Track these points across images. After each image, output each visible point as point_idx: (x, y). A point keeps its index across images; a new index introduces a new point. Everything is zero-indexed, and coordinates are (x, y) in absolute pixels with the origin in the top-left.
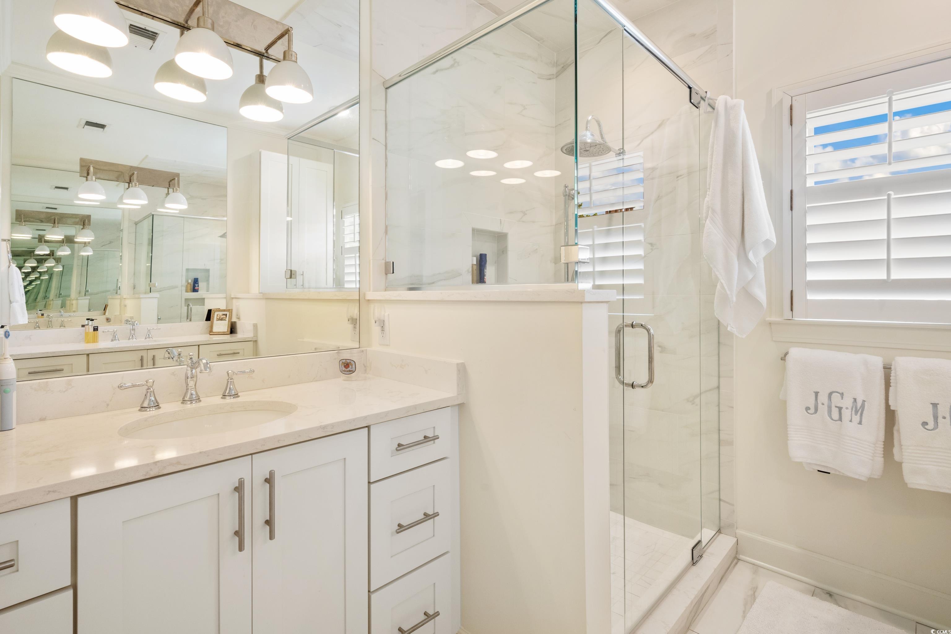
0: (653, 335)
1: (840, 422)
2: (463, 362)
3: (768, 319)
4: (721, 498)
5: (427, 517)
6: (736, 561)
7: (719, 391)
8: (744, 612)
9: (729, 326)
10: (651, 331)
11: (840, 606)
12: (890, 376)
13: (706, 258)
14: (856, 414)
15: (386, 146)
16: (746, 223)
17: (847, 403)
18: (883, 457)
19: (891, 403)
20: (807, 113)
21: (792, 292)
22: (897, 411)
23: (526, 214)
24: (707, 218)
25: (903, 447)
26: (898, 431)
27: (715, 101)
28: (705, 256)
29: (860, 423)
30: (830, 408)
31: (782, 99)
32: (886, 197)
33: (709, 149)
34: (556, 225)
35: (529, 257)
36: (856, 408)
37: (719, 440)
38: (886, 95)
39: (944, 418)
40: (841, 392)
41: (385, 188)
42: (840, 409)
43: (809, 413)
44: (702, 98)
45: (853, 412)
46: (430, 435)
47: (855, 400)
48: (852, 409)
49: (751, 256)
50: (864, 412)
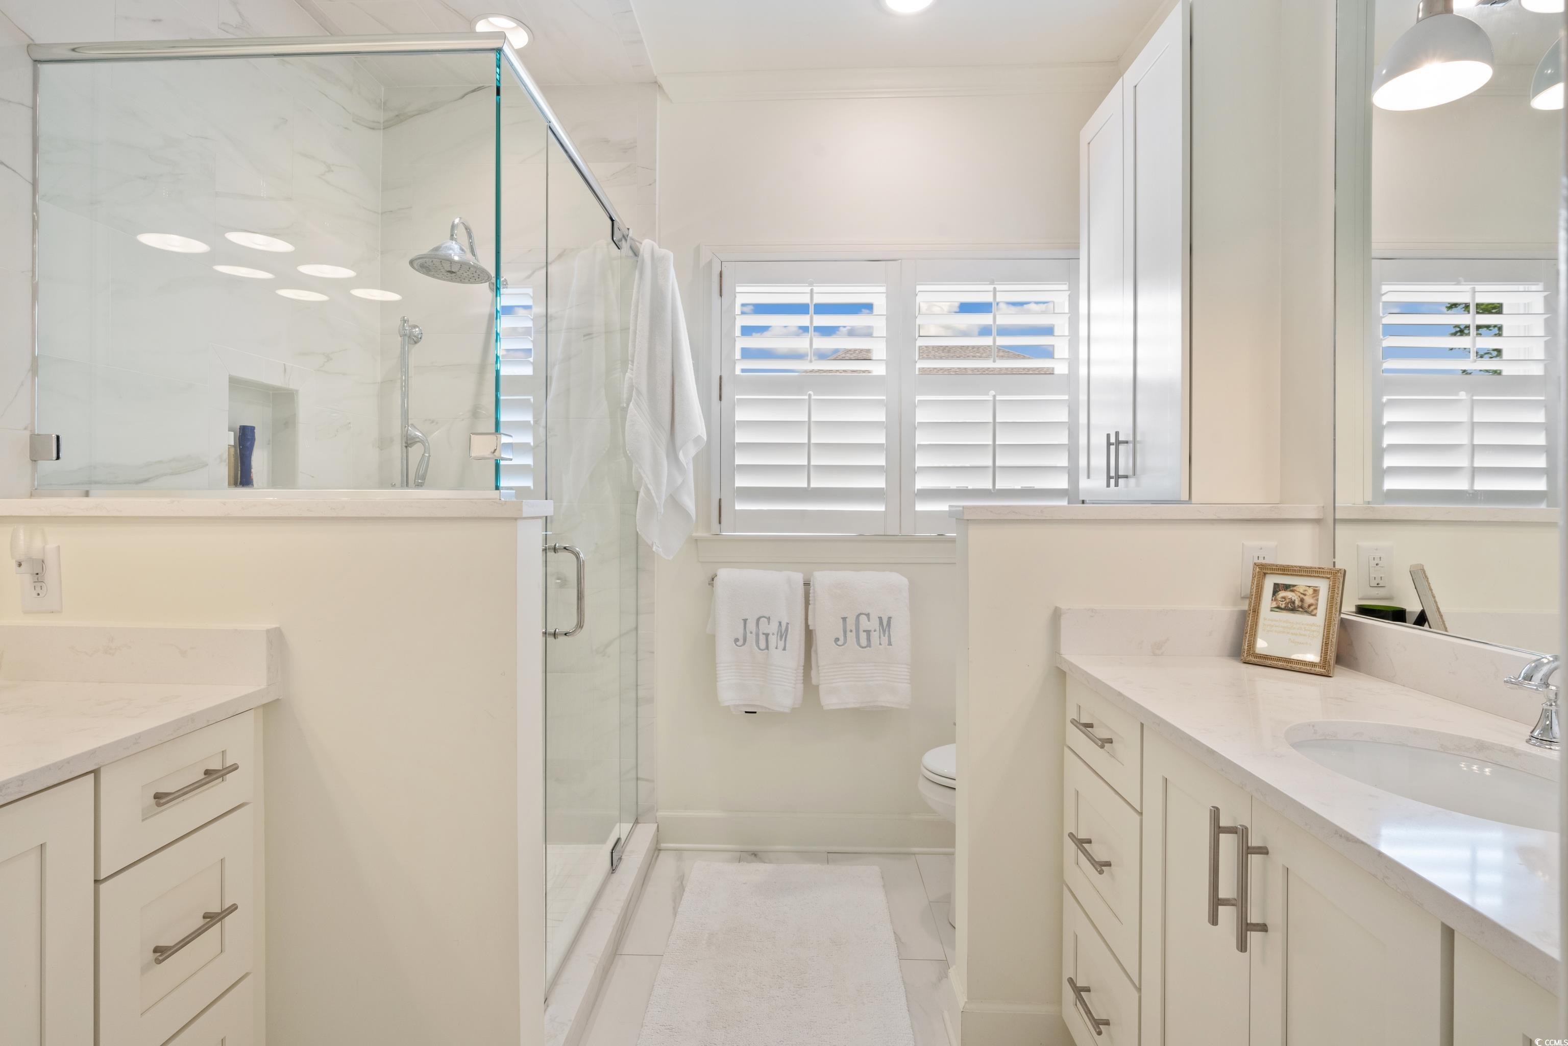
0: (583, 560)
1: (766, 651)
2: (277, 626)
3: (694, 534)
4: (638, 776)
5: (212, 918)
6: (657, 852)
7: (637, 633)
8: (674, 908)
9: (654, 545)
10: (581, 556)
11: (765, 863)
12: (810, 594)
13: (629, 455)
14: (781, 640)
15: (34, 184)
16: (676, 412)
17: (773, 628)
18: (803, 683)
19: (810, 623)
20: (736, 285)
21: (720, 500)
22: (815, 630)
23: (331, 359)
24: (629, 401)
25: (820, 668)
26: (816, 652)
27: (637, 243)
28: (628, 452)
29: (784, 649)
30: (757, 635)
31: (711, 260)
32: (807, 397)
33: (632, 308)
34: (381, 383)
35: (336, 436)
36: (781, 632)
37: (637, 698)
38: (807, 285)
39: (851, 631)
40: (767, 616)
41: (30, 274)
42: (767, 635)
43: (738, 646)
44: (624, 236)
45: (779, 638)
46: (216, 765)
47: (780, 623)
48: (778, 634)
49: (681, 456)
50: (788, 636)
